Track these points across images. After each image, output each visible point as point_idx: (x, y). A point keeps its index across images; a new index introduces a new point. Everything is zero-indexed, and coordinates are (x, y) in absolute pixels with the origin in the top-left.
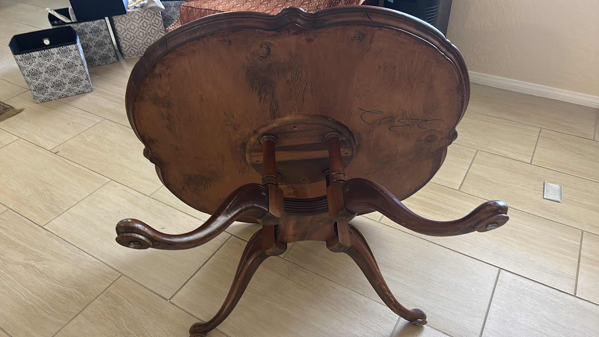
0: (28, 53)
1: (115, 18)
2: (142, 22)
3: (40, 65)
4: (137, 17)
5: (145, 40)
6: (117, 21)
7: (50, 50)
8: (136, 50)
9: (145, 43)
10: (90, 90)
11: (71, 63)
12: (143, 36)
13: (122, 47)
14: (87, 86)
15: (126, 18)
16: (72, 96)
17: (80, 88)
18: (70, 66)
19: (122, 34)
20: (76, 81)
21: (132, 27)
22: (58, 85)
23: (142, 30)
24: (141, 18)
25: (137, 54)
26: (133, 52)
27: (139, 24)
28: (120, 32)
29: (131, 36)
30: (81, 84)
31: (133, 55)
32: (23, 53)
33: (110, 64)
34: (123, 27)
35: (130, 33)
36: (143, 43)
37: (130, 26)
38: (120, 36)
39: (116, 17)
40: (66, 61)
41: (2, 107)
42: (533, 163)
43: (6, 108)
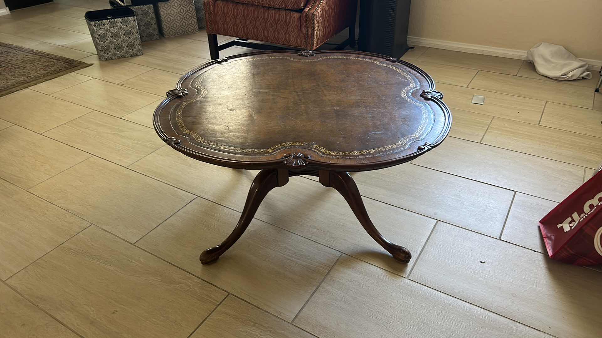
0: (100, 20)
1: (160, 5)
2: (179, 9)
3: (108, 30)
4: (176, 4)
5: (181, 24)
6: (161, 6)
7: (115, 19)
8: (174, 31)
9: (181, 25)
10: (141, 54)
11: (130, 31)
12: (180, 20)
13: (163, 28)
14: (139, 50)
15: (168, 5)
16: (128, 57)
17: (134, 51)
18: (128, 33)
19: (165, 17)
20: (131, 45)
21: (172, 12)
22: (119, 47)
23: (179, 15)
24: (179, 6)
25: (174, 34)
26: (171, 32)
27: (177, 10)
28: (163, 16)
29: (170, 19)
30: (135, 48)
31: (172, 35)
32: (97, 21)
33: (154, 40)
34: (166, 12)
35: (170, 17)
36: (180, 25)
37: (171, 11)
38: (162, 19)
39: (160, 3)
40: (126, 28)
41: (77, 63)
42: (468, 87)
43: (80, 63)
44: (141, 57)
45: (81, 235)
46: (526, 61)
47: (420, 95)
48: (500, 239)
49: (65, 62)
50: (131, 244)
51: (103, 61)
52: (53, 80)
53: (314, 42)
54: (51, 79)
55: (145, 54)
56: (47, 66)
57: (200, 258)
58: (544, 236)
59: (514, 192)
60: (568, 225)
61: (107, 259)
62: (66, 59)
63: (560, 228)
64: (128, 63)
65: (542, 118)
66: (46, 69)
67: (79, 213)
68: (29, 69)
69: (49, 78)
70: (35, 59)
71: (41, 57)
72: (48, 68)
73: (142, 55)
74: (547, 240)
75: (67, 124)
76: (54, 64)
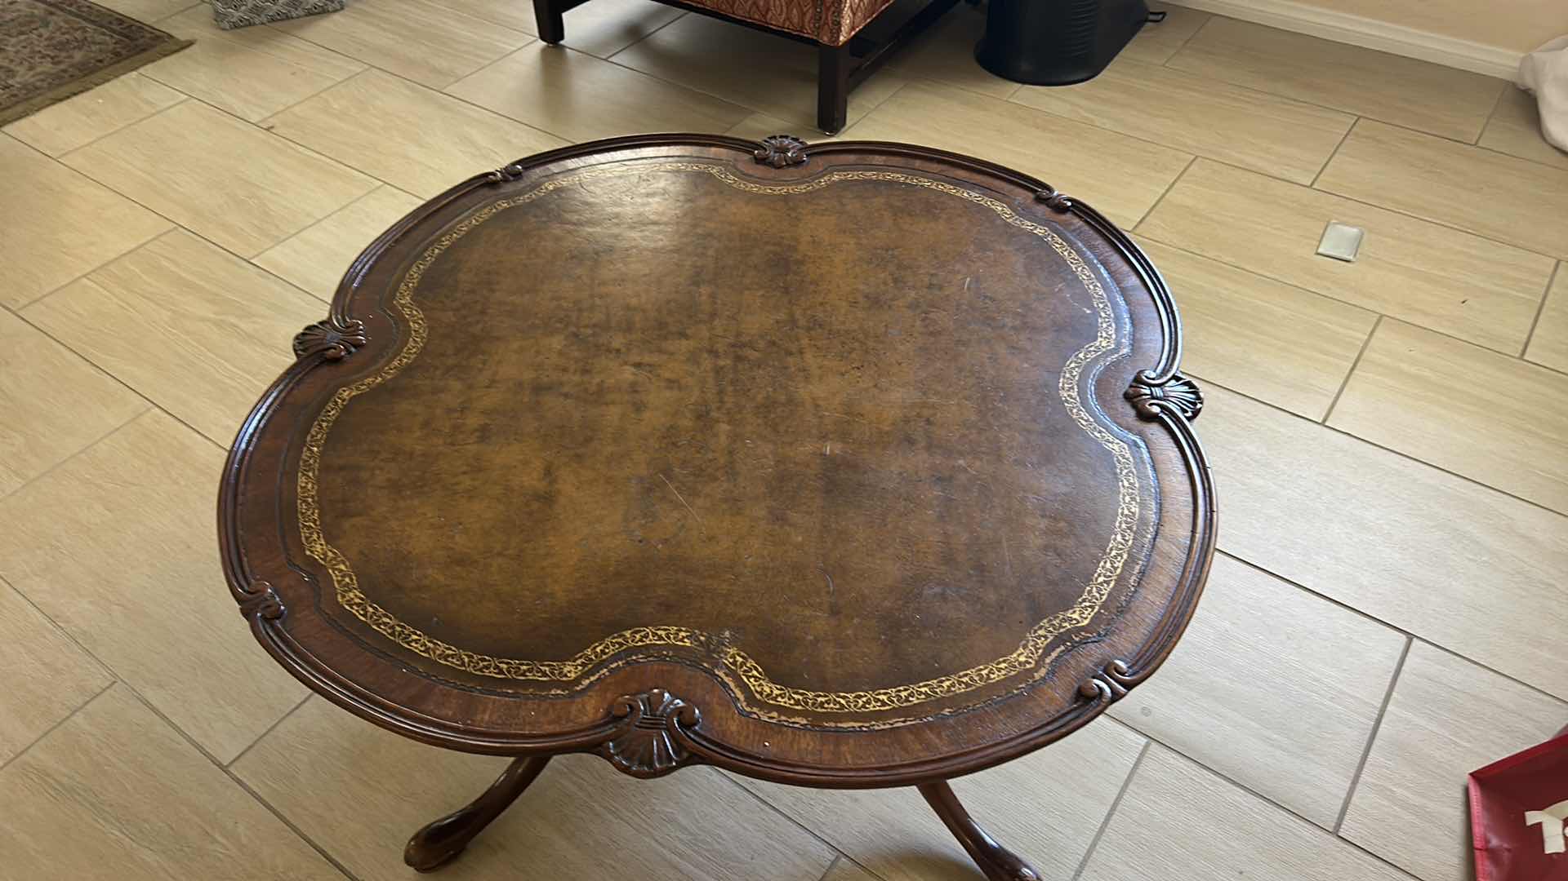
10: (338, 8)
16: (300, 18)
41: (149, 35)
42: (1315, 186)
43: (158, 37)
44: (336, 17)
45: (79, 718)
46: (1514, 84)
47: (1122, 392)
48: (1335, 833)
49: (114, 31)
50: (220, 765)
51: (224, 29)
52: (75, 99)
53: (843, 21)
54: (68, 97)
55: (348, 6)
56: (62, 46)
57: (407, 852)
58: (1478, 844)
59: (1403, 638)
60: (1561, 829)
61: (145, 821)
62: (121, 20)
63: (1532, 825)
64: (295, 42)
65: (1537, 331)
66: (60, 59)
67: (84, 633)
68: (12, 55)
69: (64, 90)
70: (36, 16)
71: (53, 9)
72: (64, 54)
73: (342, 9)
74: (1487, 863)
75: (93, 276)
76: (86, 38)
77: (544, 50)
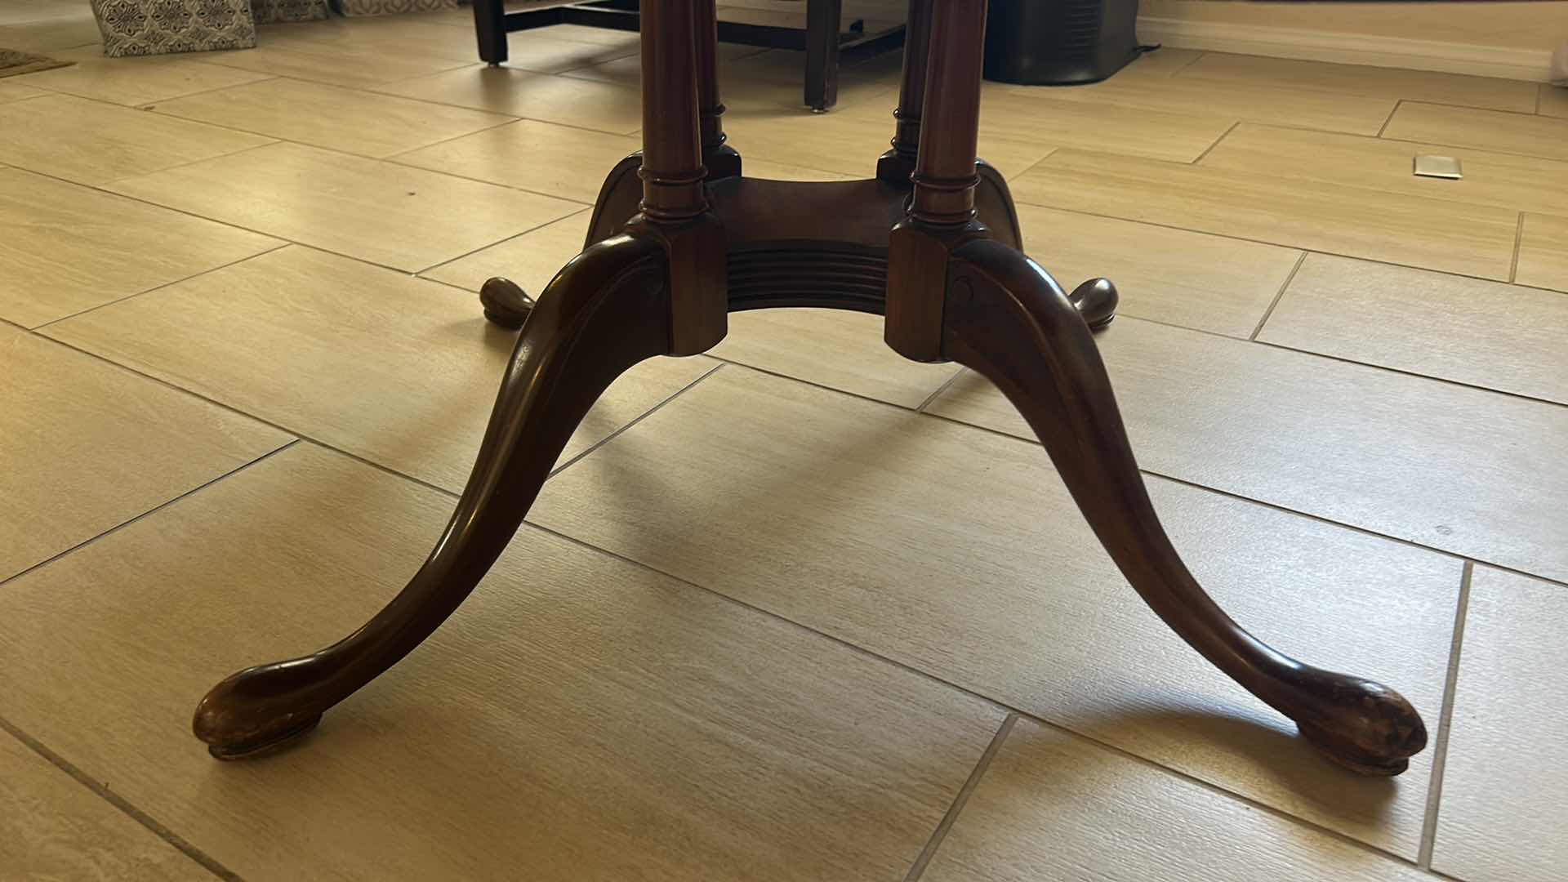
10: (249, 45)
14: (241, 31)
16: (204, 51)
17: (226, 33)
20: (215, 11)
26: (366, 2)
30: (227, 21)
33: (306, 20)
41: (21, 58)
42: (1381, 137)
43: (32, 58)
44: (247, 52)
46: (1548, 84)
51: (114, 56)
55: (262, 46)
73: (254, 47)
77: (483, 71)
